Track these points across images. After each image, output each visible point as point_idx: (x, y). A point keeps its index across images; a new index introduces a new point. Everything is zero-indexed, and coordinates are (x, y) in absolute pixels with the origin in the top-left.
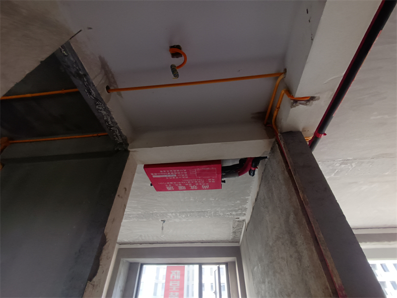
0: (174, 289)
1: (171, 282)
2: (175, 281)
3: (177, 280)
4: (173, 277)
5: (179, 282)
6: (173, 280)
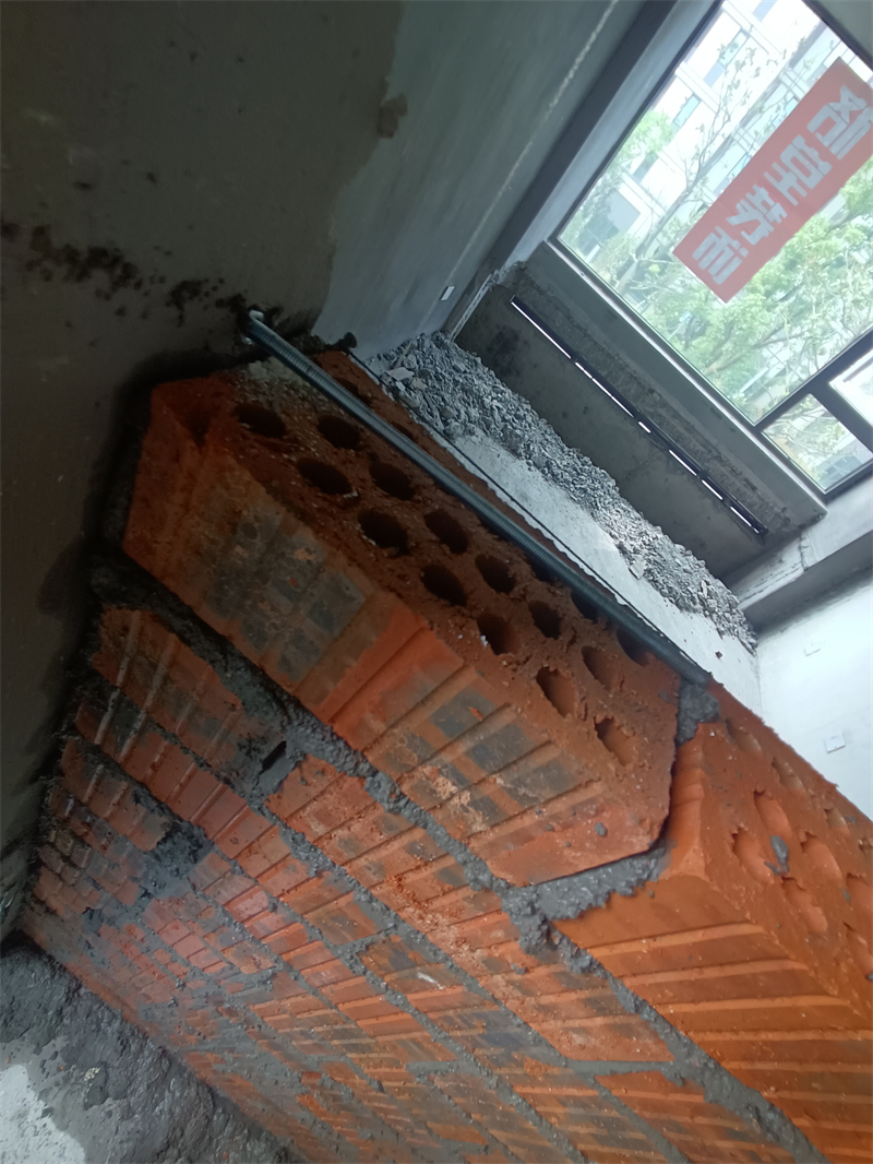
0: (783, 188)
1: (799, 141)
2: (814, 154)
3: (825, 154)
4: (828, 125)
5: (825, 167)
6: (811, 141)
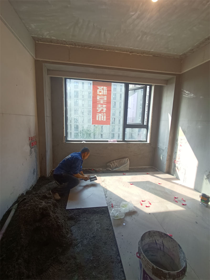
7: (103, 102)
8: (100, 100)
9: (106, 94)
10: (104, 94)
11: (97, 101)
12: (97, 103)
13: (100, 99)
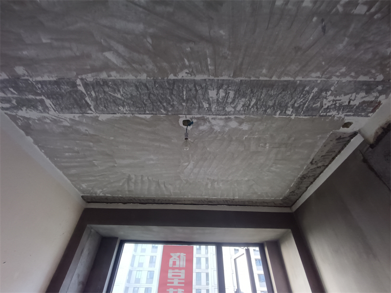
7: (179, 283)
8: (173, 279)
9: (184, 266)
10: (181, 266)
11: (169, 281)
12: (168, 285)
13: (173, 276)
